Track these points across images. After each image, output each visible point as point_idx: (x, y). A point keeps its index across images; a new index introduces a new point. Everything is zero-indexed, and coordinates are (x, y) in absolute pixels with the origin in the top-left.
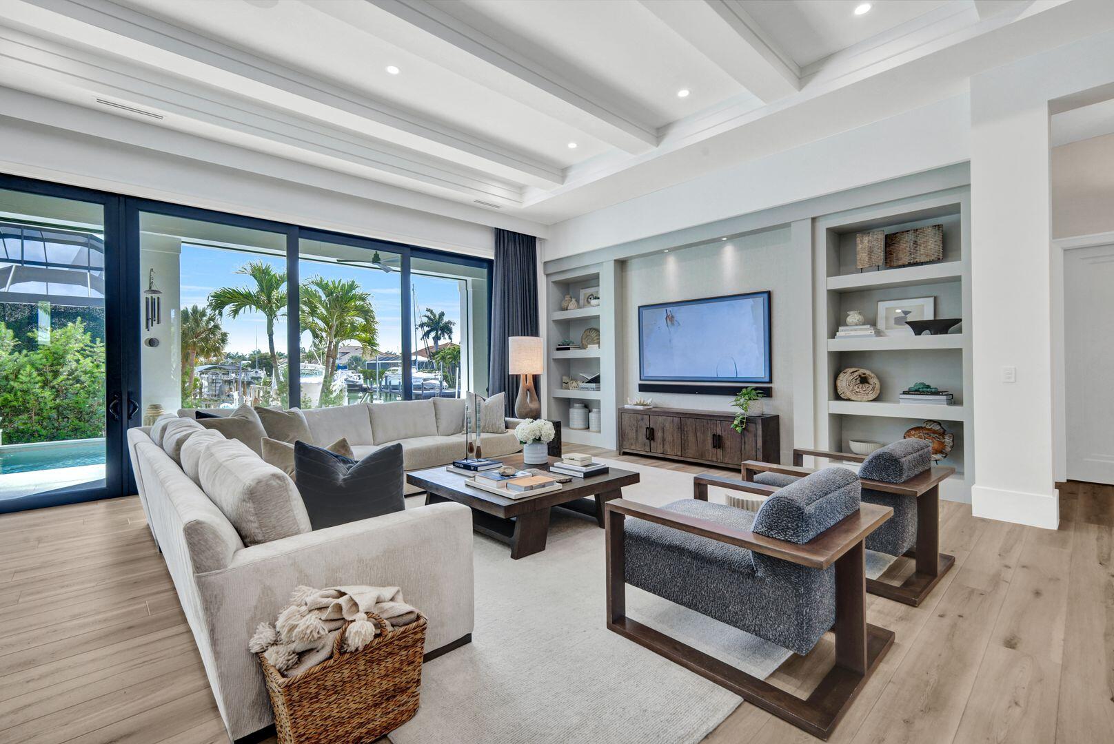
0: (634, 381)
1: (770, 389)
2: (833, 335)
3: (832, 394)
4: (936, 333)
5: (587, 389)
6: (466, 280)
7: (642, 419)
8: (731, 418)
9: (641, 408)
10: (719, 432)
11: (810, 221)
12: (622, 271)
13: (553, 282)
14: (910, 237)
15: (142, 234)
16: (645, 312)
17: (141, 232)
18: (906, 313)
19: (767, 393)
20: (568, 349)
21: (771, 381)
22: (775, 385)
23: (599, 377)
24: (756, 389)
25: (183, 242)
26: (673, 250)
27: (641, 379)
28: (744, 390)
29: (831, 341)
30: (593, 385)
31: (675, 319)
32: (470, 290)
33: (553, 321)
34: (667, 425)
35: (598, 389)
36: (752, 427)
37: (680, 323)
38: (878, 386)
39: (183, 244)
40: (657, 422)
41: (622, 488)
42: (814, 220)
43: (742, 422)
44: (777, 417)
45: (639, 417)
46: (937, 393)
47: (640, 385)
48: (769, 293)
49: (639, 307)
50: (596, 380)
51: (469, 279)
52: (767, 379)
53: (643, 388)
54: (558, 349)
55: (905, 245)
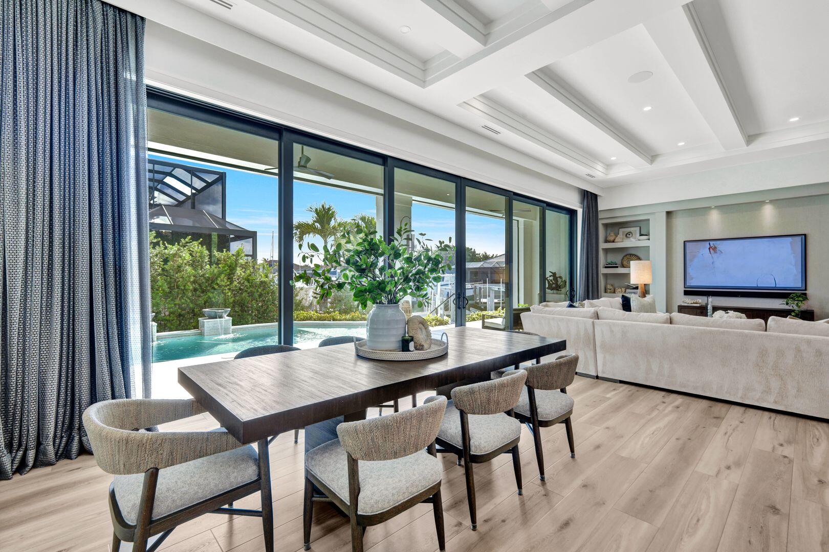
0: (679, 288)
1: (805, 294)
6: (518, 221)
12: (669, 219)
13: (602, 224)
15: (396, 195)
16: (690, 245)
17: (395, 193)
19: (804, 296)
20: (617, 267)
21: (807, 289)
22: (808, 293)
24: (793, 294)
25: (413, 200)
26: (717, 207)
27: (685, 288)
31: (718, 249)
37: (723, 251)
39: (413, 202)
44: (812, 312)
47: (684, 291)
48: (805, 235)
49: (684, 242)
52: (804, 289)
53: (686, 293)
54: (606, 267)
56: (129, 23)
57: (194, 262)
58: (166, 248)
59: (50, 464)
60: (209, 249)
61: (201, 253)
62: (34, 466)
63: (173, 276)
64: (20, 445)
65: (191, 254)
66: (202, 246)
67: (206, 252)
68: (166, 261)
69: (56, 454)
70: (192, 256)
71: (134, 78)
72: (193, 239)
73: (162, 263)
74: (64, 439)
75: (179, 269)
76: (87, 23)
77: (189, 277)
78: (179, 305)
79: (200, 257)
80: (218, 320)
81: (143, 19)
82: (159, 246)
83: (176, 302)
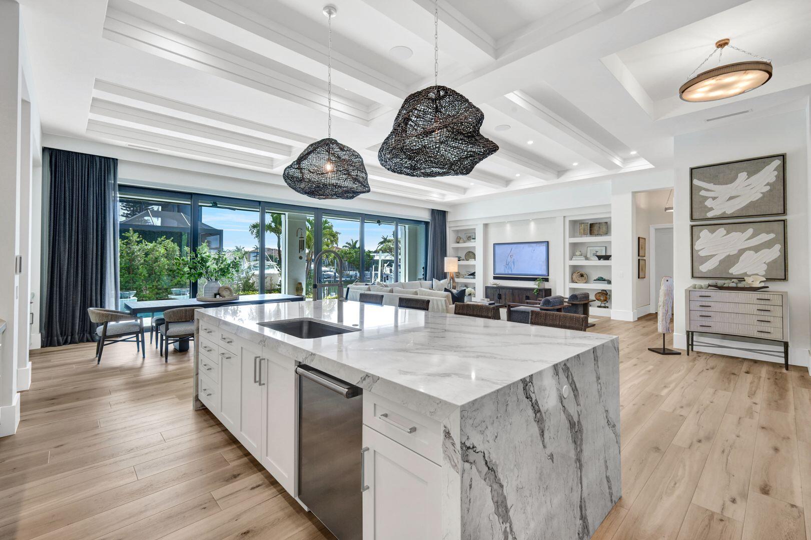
0: (491, 275)
1: (548, 278)
2: (571, 259)
3: (571, 280)
4: (605, 260)
5: (469, 278)
7: (496, 291)
8: (532, 289)
9: (495, 286)
10: (528, 295)
11: (563, 217)
12: (486, 227)
13: (452, 230)
14: (598, 225)
16: (496, 246)
18: (597, 252)
19: (547, 280)
20: (460, 260)
21: (548, 276)
22: (550, 277)
23: (475, 273)
24: (543, 278)
26: (509, 222)
27: (494, 275)
28: (538, 279)
29: (570, 261)
30: (472, 276)
32: (407, 231)
33: (452, 248)
34: (507, 293)
35: (474, 278)
36: (541, 293)
38: (587, 278)
40: (502, 292)
41: (500, 309)
42: (564, 217)
43: (537, 291)
44: (551, 289)
45: (495, 290)
46: (605, 280)
47: (494, 277)
48: (548, 242)
49: (494, 244)
50: (473, 274)
51: (407, 226)
55: (596, 228)
56: (111, 163)
57: (168, 254)
58: (146, 245)
59: (76, 343)
60: (180, 245)
61: (173, 248)
62: (70, 343)
63: (152, 265)
64: (65, 334)
65: (166, 249)
66: (174, 243)
67: (177, 248)
68: (147, 254)
69: (79, 340)
70: (167, 251)
71: (113, 182)
72: (167, 238)
73: (144, 256)
74: (82, 335)
75: (156, 260)
76: (93, 166)
77: (164, 266)
78: (156, 286)
79: (173, 251)
80: (182, 296)
81: (117, 159)
82: (142, 243)
83: (154, 284)
